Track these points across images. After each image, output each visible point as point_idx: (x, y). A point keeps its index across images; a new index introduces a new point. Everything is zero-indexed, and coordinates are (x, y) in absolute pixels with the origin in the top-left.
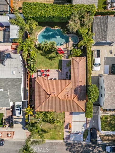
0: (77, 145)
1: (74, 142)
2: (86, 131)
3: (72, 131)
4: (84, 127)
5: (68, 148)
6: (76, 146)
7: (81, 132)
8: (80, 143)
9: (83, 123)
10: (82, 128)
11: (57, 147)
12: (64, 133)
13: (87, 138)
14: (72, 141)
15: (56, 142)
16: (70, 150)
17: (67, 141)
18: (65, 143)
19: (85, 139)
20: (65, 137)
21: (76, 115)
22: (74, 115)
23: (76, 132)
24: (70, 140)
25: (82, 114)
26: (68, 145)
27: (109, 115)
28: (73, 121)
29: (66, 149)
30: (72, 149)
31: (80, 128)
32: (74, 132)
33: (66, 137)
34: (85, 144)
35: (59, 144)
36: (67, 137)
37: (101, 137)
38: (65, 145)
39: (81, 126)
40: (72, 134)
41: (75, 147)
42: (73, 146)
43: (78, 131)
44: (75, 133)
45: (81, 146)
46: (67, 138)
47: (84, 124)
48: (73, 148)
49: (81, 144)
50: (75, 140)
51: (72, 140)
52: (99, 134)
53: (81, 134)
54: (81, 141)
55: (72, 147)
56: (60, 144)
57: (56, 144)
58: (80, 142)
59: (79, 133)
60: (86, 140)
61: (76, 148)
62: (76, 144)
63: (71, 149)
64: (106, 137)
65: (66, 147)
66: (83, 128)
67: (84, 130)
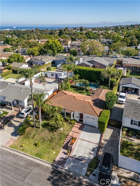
0: (71, 179)
1: (68, 173)
2: (95, 160)
3: (73, 154)
4: (93, 153)
5: (52, 178)
6: (69, 180)
7: (87, 159)
8: (77, 178)
9: (93, 145)
10: (89, 153)
11: (36, 170)
12: (59, 152)
13: (94, 173)
14: (65, 170)
15: (39, 164)
16: (55, 181)
17: (57, 167)
18: (53, 169)
19: (90, 174)
20: (57, 159)
21: (87, 132)
22: (85, 131)
23: (80, 157)
24: (63, 167)
25: (95, 134)
26: (56, 173)
27: (135, 142)
28: (79, 139)
29: (48, 177)
30: (59, 181)
31: (87, 152)
32: (76, 155)
33: (59, 159)
34: (86, 182)
35: (42, 167)
36: (61, 160)
37: (121, 179)
38: (50, 172)
39: (90, 149)
40: (71, 158)
41: (65, 181)
42: (62, 177)
43: (81, 156)
44: (76, 159)
45: (77, 183)
46: (59, 162)
47: (94, 147)
48: (62, 180)
49: (79, 179)
50: (72, 170)
51: (67, 168)
52: (119, 173)
53: (86, 162)
54: (81, 175)
55: (60, 178)
56: (44, 167)
57: (38, 165)
58: (79, 177)
59: (82, 161)
60: (91, 176)
61: (66, 183)
62: (71, 177)
63: (57, 180)
64: (132, 183)
65: (51, 175)
66: (91, 154)
67: (92, 157)
